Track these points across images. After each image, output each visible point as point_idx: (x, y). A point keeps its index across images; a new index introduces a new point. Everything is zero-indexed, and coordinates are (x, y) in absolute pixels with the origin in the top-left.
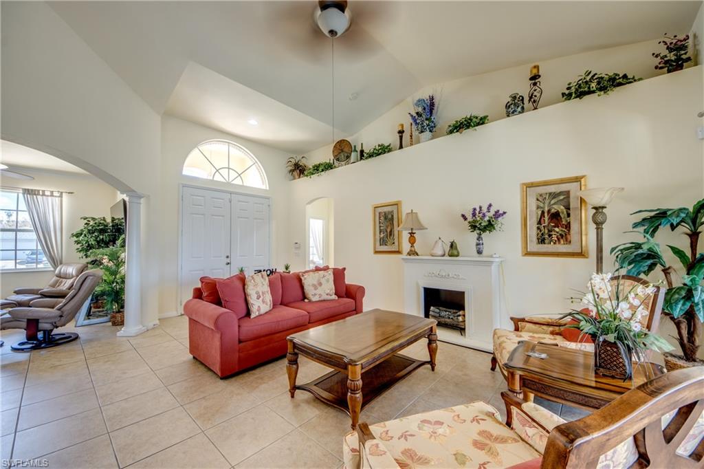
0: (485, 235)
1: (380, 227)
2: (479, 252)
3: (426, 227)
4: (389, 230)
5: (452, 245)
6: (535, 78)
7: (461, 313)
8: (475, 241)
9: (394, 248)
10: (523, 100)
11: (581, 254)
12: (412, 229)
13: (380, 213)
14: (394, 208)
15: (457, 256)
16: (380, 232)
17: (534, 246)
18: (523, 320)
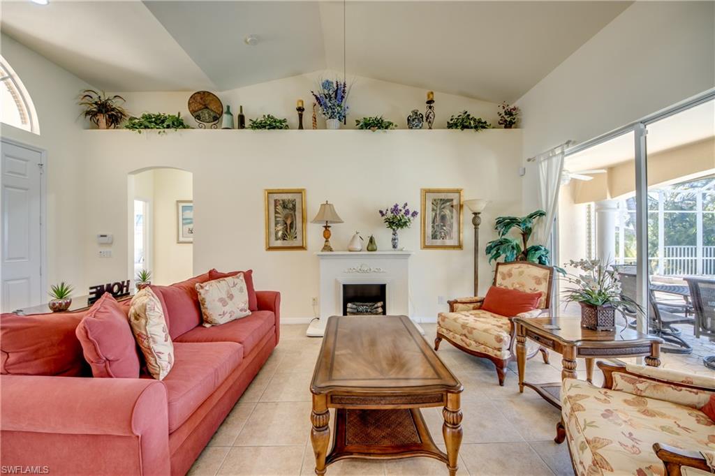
0: (399, 231)
1: (276, 217)
2: (394, 247)
3: (343, 220)
4: (289, 222)
5: (371, 240)
6: (430, 102)
7: (380, 304)
8: (391, 236)
9: (297, 243)
10: (422, 117)
11: (460, 247)
12: (327, 222)
13: (276, 201)
14: (297, 197)
15: (375, 250)
16: (276, 225)
17: (429, 242)
18: (456, 302)
